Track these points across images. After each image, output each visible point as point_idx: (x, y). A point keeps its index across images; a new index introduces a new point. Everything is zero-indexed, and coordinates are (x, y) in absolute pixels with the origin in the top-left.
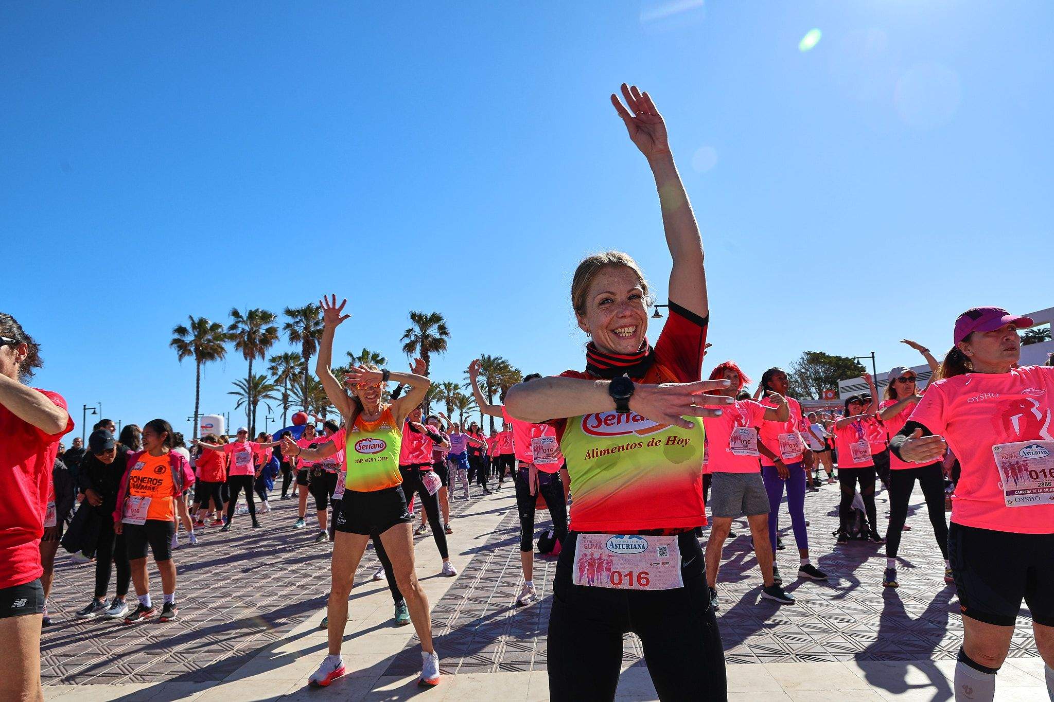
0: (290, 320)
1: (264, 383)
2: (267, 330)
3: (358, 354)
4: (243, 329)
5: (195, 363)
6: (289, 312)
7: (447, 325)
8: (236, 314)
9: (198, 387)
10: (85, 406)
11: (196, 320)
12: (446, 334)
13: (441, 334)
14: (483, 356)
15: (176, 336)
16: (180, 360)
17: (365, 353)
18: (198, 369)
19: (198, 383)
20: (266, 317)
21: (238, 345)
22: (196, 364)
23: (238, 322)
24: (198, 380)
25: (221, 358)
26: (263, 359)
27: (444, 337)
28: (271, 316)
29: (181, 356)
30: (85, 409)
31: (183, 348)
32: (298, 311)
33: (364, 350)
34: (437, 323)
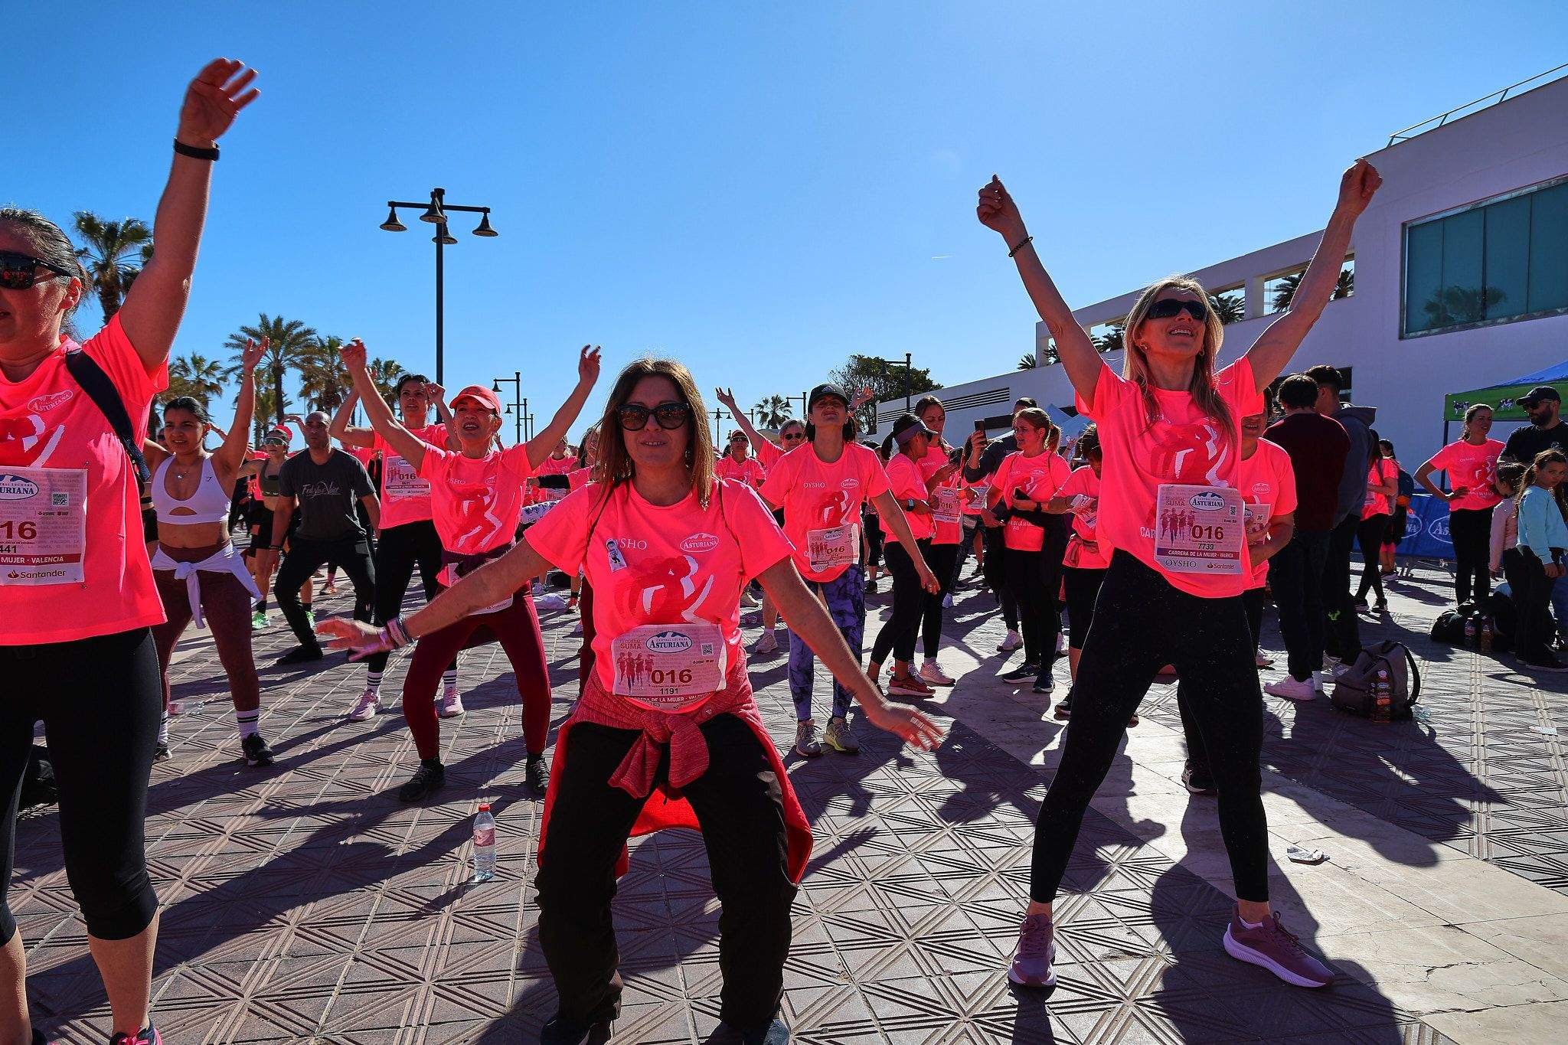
14: (264, 318)
34: (138, 242)
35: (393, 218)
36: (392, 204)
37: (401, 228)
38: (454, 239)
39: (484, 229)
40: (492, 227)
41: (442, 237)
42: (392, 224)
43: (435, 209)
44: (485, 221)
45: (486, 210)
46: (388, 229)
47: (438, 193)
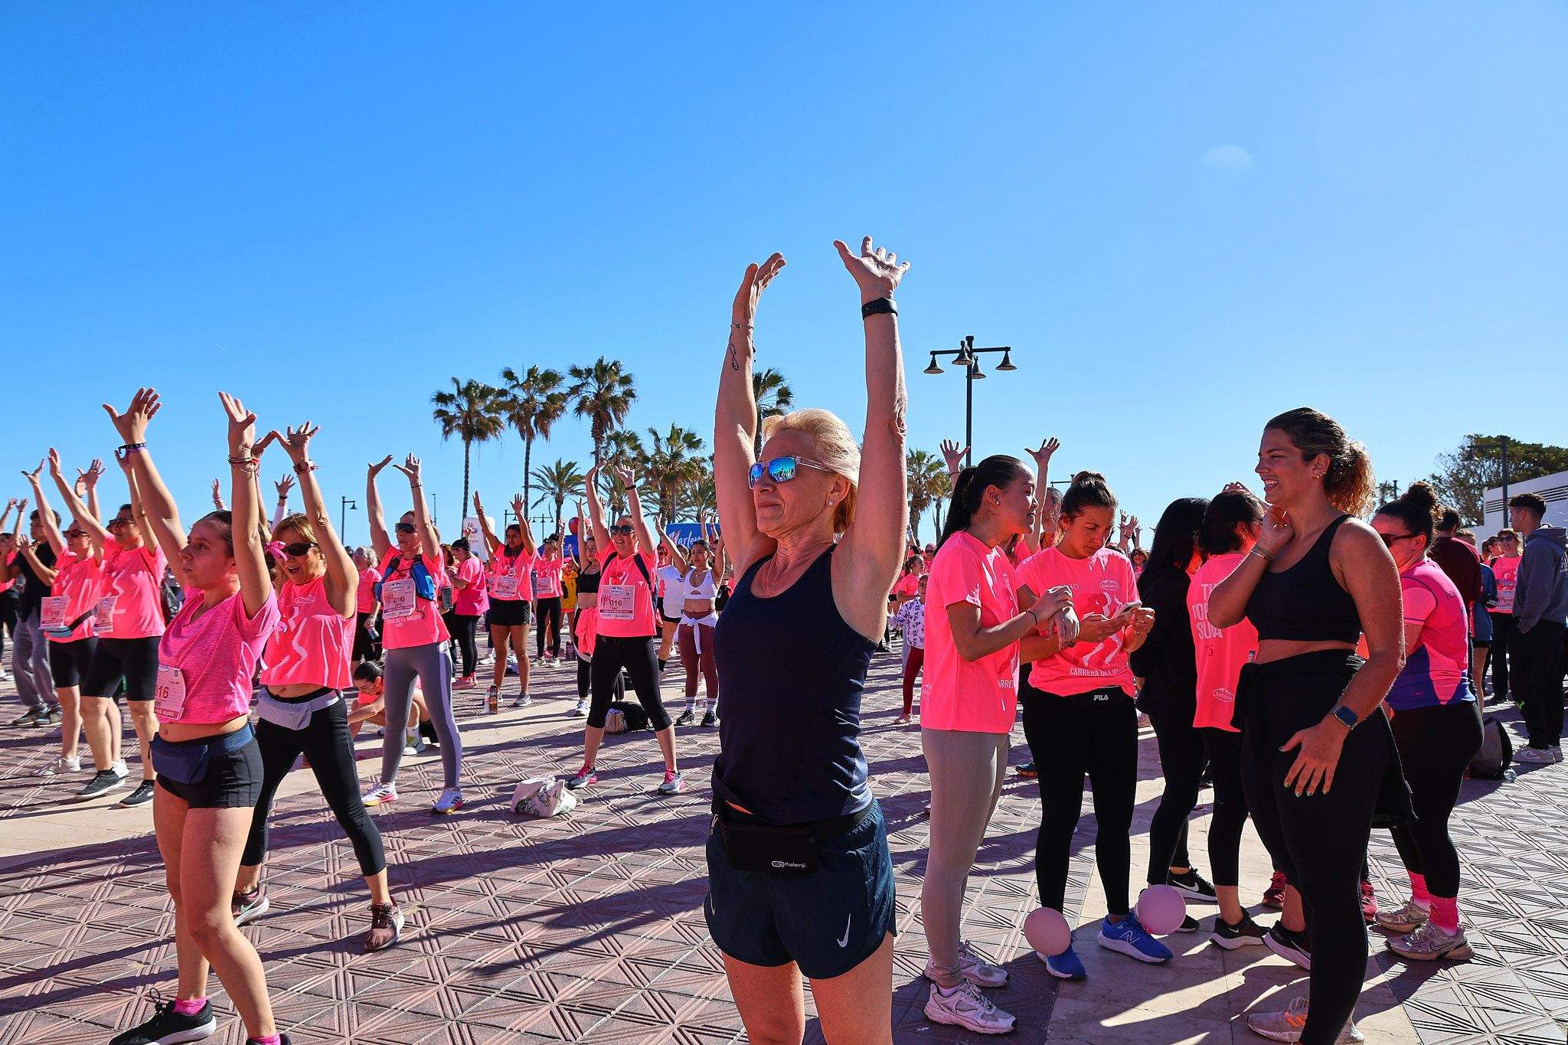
0: (577, 382)
1: (572, 474)
2: (548, 398)
3: (665, 433)
4: (514, 396)
5: (463, 444)
6: (576, 372)
7: (791, 390)
8: (509, 375)
9: (467, 477)
10: (344, 498)
11: (463, 385)
12: (788, 403)
13: (778, 403)
15: (441, 406)
16: (446, 438)
17: (675, 433)
18: (467, 451)
19: (467, 471)
20: (550, 378)
21: (510, 419)
22: (465, 446)
23: (513, 387)
24: (467, 466)
25: (496, 435)
26: (547, 437)
27: (783, 407)
28: (555, 376)
29: (446, 433)
30: (344, 502)
31: (448, 421)
32: (589, 372)
33: (673, 427)
34: (775, 386)
35: (933, 363)
36: (934, 353)
37: (940, 371)
38: (983, 375)
39: (1005, 365)
40: (1012, 362)
41: (973, 373)
42: (933, 368)
43: (966, 353)
44: (1006, 358)
45: (1007, 349)
46: (930, 373)
47: (970, 339)
